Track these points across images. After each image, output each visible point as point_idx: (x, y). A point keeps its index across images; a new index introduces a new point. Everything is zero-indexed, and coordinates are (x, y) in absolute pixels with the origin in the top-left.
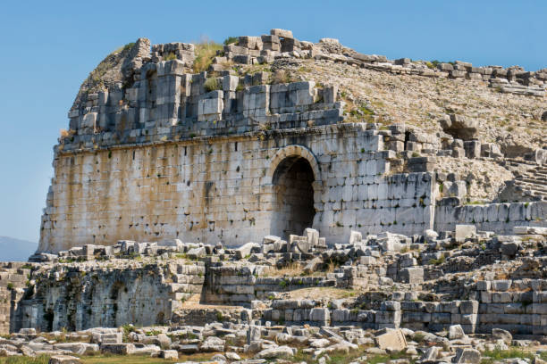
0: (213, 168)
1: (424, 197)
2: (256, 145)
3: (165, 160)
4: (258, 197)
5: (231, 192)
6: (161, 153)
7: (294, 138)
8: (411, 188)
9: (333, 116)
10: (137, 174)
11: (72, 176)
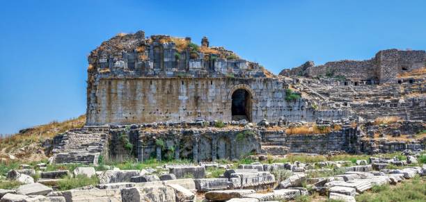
0: (199, 91)
1: (302, 107)
2: (222, 83)
3: (171, 86)
4: (225, 104)
5: (210, 101)
6: (168, 83)
7: (242, 81)
8: (297, 104)
9: (261, 74)
10: (154, 91)
11: (109, 90)
